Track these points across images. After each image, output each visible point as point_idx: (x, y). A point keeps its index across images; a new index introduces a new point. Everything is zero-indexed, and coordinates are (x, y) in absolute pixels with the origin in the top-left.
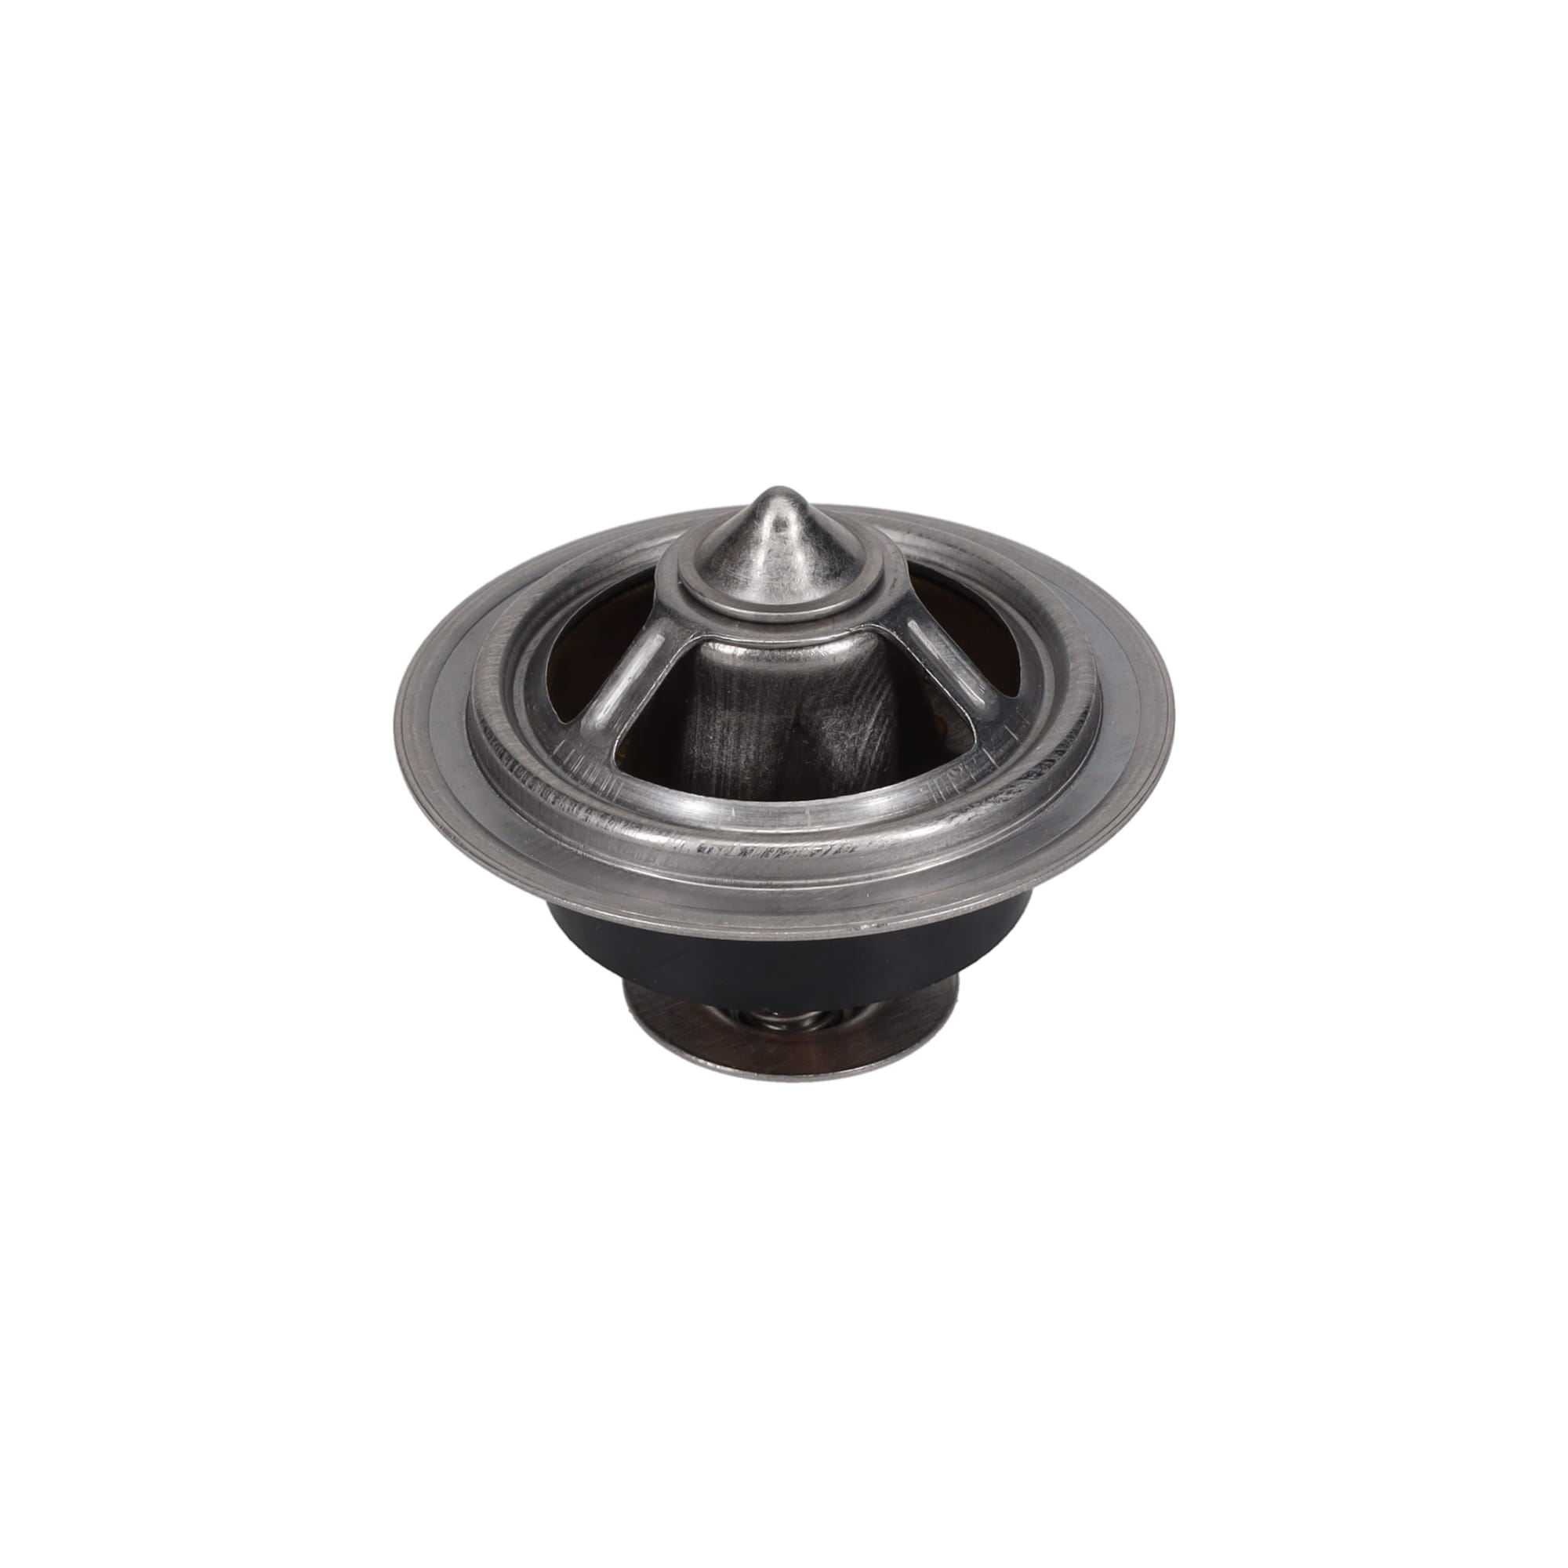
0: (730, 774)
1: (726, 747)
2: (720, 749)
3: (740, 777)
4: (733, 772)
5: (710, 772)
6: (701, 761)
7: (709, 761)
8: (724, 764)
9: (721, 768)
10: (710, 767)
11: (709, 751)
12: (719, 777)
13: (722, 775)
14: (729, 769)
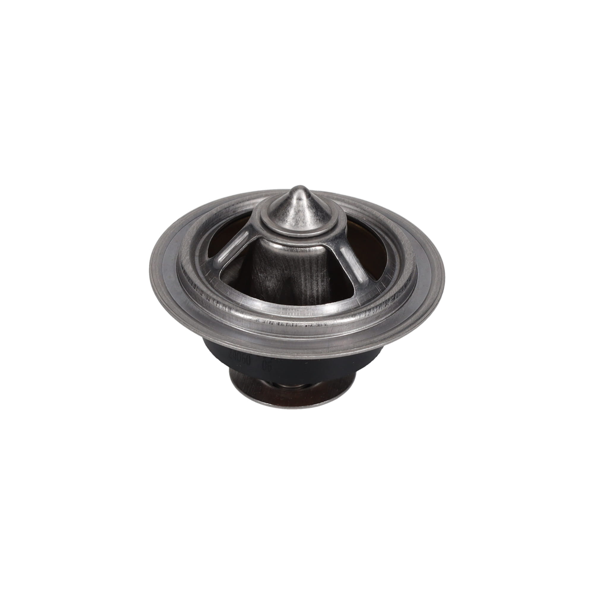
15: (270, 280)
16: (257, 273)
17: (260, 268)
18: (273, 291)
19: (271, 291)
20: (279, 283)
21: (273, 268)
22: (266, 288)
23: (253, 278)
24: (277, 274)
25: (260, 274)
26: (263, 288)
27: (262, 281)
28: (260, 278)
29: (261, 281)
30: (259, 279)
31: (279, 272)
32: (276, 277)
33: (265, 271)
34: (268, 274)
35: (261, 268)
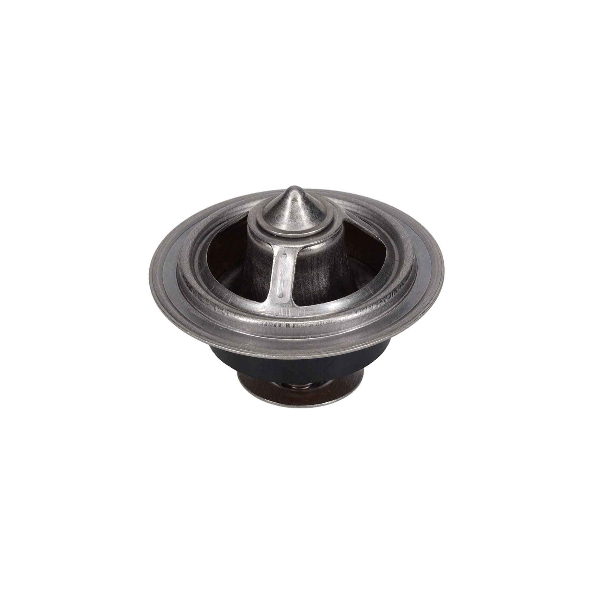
0: (318, 294)
1: (314, 285)
2: (312, 286)
3: (322, 293)
4: (319, 292)
5: (310, 296)
6: (305, 294)
7: (309, 293)
8: (315, 291)
9: (314, 293)
10: (310, 295)
11: (308, 289)
12: (314, 296)
13: (315, 295)
14: (317, 292)
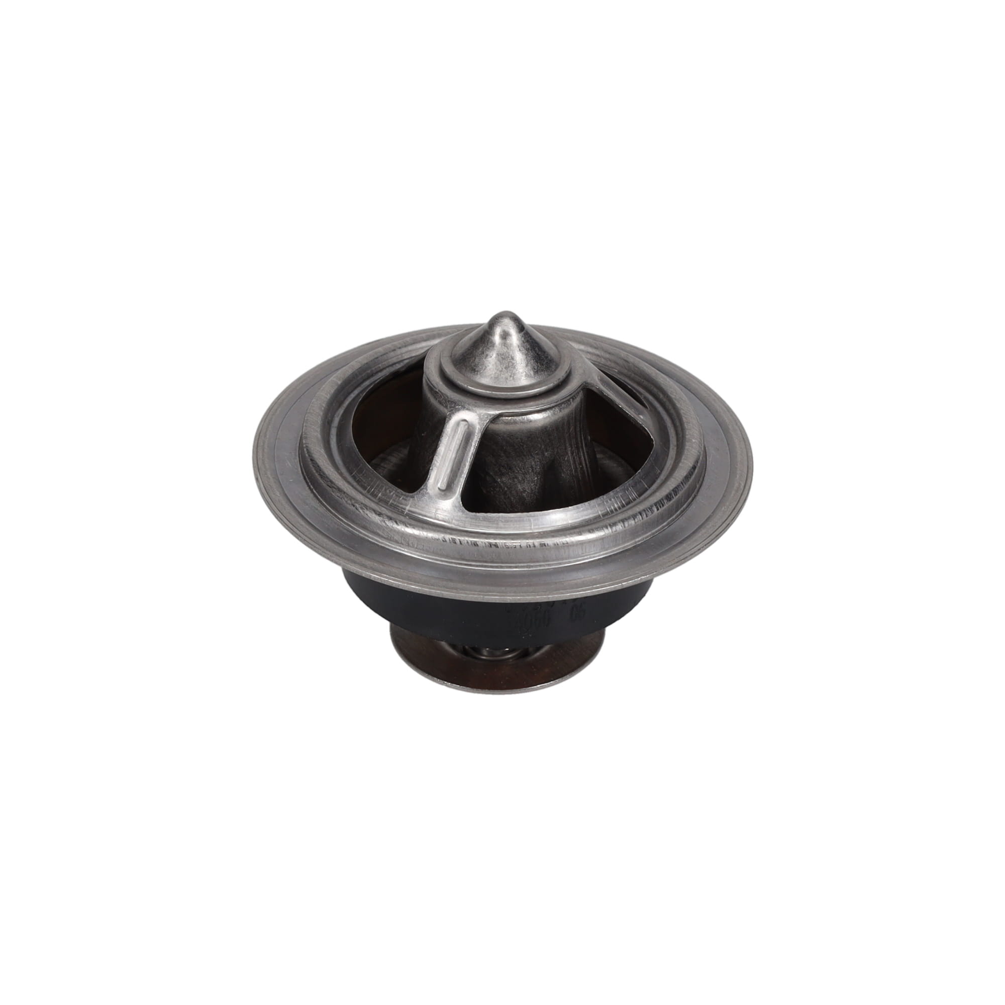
15: (524, 479)
16: (494, 479)
17: (497, 469)
18: (532, 495)
19: (530, 496)
20: (539, 477)
21: (524, 458)
22: (519, 496)
23: (484, 491)
24: (533, 463)
25: (501, 478)
26: (512, 498)
27: (507, 487)
28: (502, 484)
29: (506, 489)
30: (501, 487)
31: (536, 460)
32: (533, 471)
33: (510, 469)
34: (517, 472)
35: (499, 469)
